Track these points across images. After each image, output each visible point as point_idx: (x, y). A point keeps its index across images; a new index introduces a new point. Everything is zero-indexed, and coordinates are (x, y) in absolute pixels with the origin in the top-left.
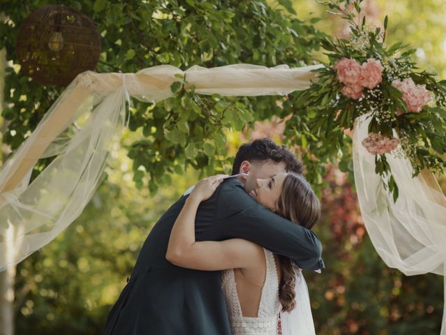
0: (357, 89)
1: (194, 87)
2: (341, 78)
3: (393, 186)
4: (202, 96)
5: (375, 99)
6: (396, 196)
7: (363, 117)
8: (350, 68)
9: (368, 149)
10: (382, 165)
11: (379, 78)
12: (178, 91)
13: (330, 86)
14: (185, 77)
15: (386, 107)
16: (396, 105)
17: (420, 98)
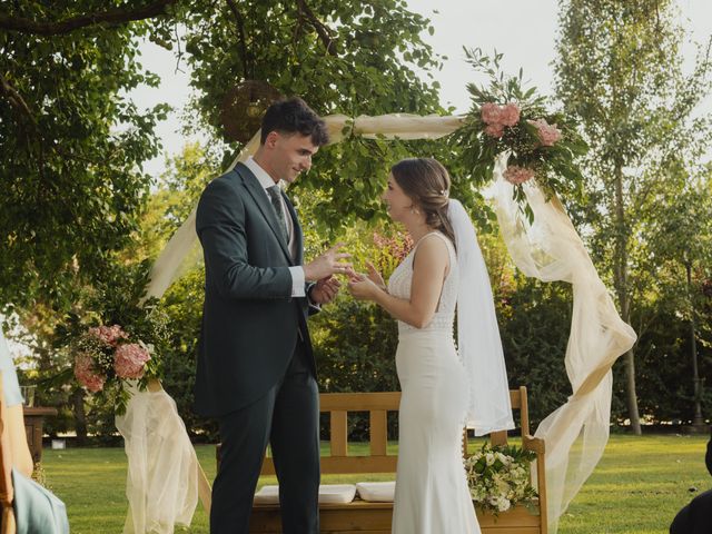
0: (499, 128)
1: (361, 132)
2: (485, 119)
3: (529, 211)
4: (366, 140)
5: (514, 136)
6: (532, 220)
7: (503, 153)
8: (493, 108)
9: (507, 179)
10: (520, 195)
11: (518, 118)
12: (348, 136)
13: (476, 125)
14: (353, 123)
15: (524, 141)
16: (533, 139)
17: (551, 134)
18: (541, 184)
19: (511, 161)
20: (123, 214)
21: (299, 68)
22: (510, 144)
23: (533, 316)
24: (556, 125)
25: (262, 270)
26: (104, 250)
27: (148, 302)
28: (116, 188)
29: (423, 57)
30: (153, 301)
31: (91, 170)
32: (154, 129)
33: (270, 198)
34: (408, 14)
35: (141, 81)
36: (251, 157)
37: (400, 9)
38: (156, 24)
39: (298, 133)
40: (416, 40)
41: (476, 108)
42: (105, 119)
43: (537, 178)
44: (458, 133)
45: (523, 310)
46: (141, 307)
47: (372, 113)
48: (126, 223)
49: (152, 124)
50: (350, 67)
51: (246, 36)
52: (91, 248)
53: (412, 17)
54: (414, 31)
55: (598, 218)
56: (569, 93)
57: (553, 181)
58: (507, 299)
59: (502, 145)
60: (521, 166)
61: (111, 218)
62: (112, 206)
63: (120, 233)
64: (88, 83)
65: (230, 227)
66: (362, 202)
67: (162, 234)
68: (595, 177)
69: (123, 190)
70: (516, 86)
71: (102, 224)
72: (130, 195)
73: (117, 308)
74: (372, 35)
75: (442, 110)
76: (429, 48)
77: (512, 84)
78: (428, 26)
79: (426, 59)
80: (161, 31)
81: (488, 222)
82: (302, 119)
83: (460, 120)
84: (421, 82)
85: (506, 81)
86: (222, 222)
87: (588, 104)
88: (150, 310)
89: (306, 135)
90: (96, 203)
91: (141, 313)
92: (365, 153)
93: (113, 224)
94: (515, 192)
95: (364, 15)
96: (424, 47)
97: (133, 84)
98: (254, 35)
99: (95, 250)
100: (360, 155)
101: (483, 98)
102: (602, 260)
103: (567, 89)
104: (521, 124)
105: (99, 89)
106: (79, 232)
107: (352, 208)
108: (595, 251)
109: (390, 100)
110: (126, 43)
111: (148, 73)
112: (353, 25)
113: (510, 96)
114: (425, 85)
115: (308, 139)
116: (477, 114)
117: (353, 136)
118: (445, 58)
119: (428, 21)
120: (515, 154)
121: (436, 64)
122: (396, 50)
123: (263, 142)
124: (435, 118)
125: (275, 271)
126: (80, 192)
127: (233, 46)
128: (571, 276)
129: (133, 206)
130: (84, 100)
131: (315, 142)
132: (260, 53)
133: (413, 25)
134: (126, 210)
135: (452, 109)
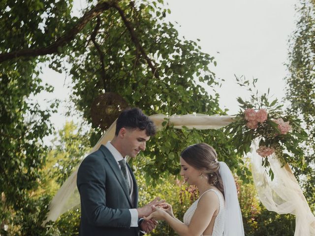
0: (254, 123)
1: (173, 125)
2: (247, 118)
3: (271, 173)
4: (176, 129)
5: (264, 129)
6: (272, 178)
7: (257, 138)
8: (252, 112)
9: (259, 154)
10: (266, 163)
11: (266, 118)
12: (165, 127)
13: (241, 122)
14: (169, 120)
15: (270, 132)
16: (275, 130)
17: (286, 128)
18: (279, 157)
19: (261, 143)
20: (32, 169)
21: (137, 84)
22: (261, 133)
23: (270, 228)
24: (288, 122)
25: (114, 210)
26: (21, 189)
27: (48, 223)
28: (27, 153)
29: (210, 80)
30: (50, 223)
31: (13, 142)
32: (50, 118)
33: (120, 167)
34: (202, 54)
35: (43, 89)
36: (109, 142)
37: (197, 50)
38: (53, 58)
39: (138, 129)
40: (206, 69)
41: (241, 112)
42: (21, 112)
43: (277, 153)
44: (231, 126)
45: (264, 225)
46: (44, 226)
47: (179, 113)
48: (33, 174)
49: (49, 115)
50: (167, 85)
51: (105, 65)
52: (13, 188)
53: (204, 56)
54: (205, 63)
55: (309, 171)
56: (295, 97)
57: (286, 155)
58: (255, 218)
59: (256, 134)
60: (267, 146)
61: (25, 171)
62: (25, 164)
63: (30, 180)
64: (11, 91)
65: (97, 185)
66: (172, 165)
67: (53, 177)
68: (308, 146)
69: (32, 154)
70: (265, 99)
71: (20, 174)
72: (36, 158)
73: (30, 227)
74: (180, 66)
75: (221, 111)
76: (214, 74)
77: (263, 98)
78: (213, 61)
79: (212, 81)
80: (55, 62)
81: (247, 177)
82: (140, 120)
83: (232, 118)
84: (209, 95)
85: (259, 96)
86: (92, 181)
87: (306, 103)
88: (49, 228)
89: (143, 129)
90: (16, 162)
91: (44, 230)
92: (175, 137)
93: (26, 174)
94: (263, 162)
95: (175, 54)
96: (211, 74)
97: (38, 91)
98: (110, 64)
99: (15, 189)
100: (172, 137)
101: (246, 106)
102: (312, 196)
103: (293, 94)
104: (268, 121)
105: (18, 94)
106: (6, 179)
107: (166, 168)
108: (307, 191)
109: (190, 105)
110: (34, 67)
111: (47, 85)
112: (169, 60)
113: (262, 105)
114: (211, 97)
115: (144, 132)
116: (242, 115)
117: (168, 126)
118: (223, 80)
119: (213, 58)
120: (264, 139)
121: (218, 83)
122: (194, 75)
123: (117, 133)
124: (217, 116)
125: (121, 211)
126: (7, 155)
127: (98, 71)
128: (295, 210)
129: (38, 164)
130: (9, 101)
131: (148, 134)
132: (114, 75)
133: (204, 61)
134: (33, 166)
135: (226, 110)
